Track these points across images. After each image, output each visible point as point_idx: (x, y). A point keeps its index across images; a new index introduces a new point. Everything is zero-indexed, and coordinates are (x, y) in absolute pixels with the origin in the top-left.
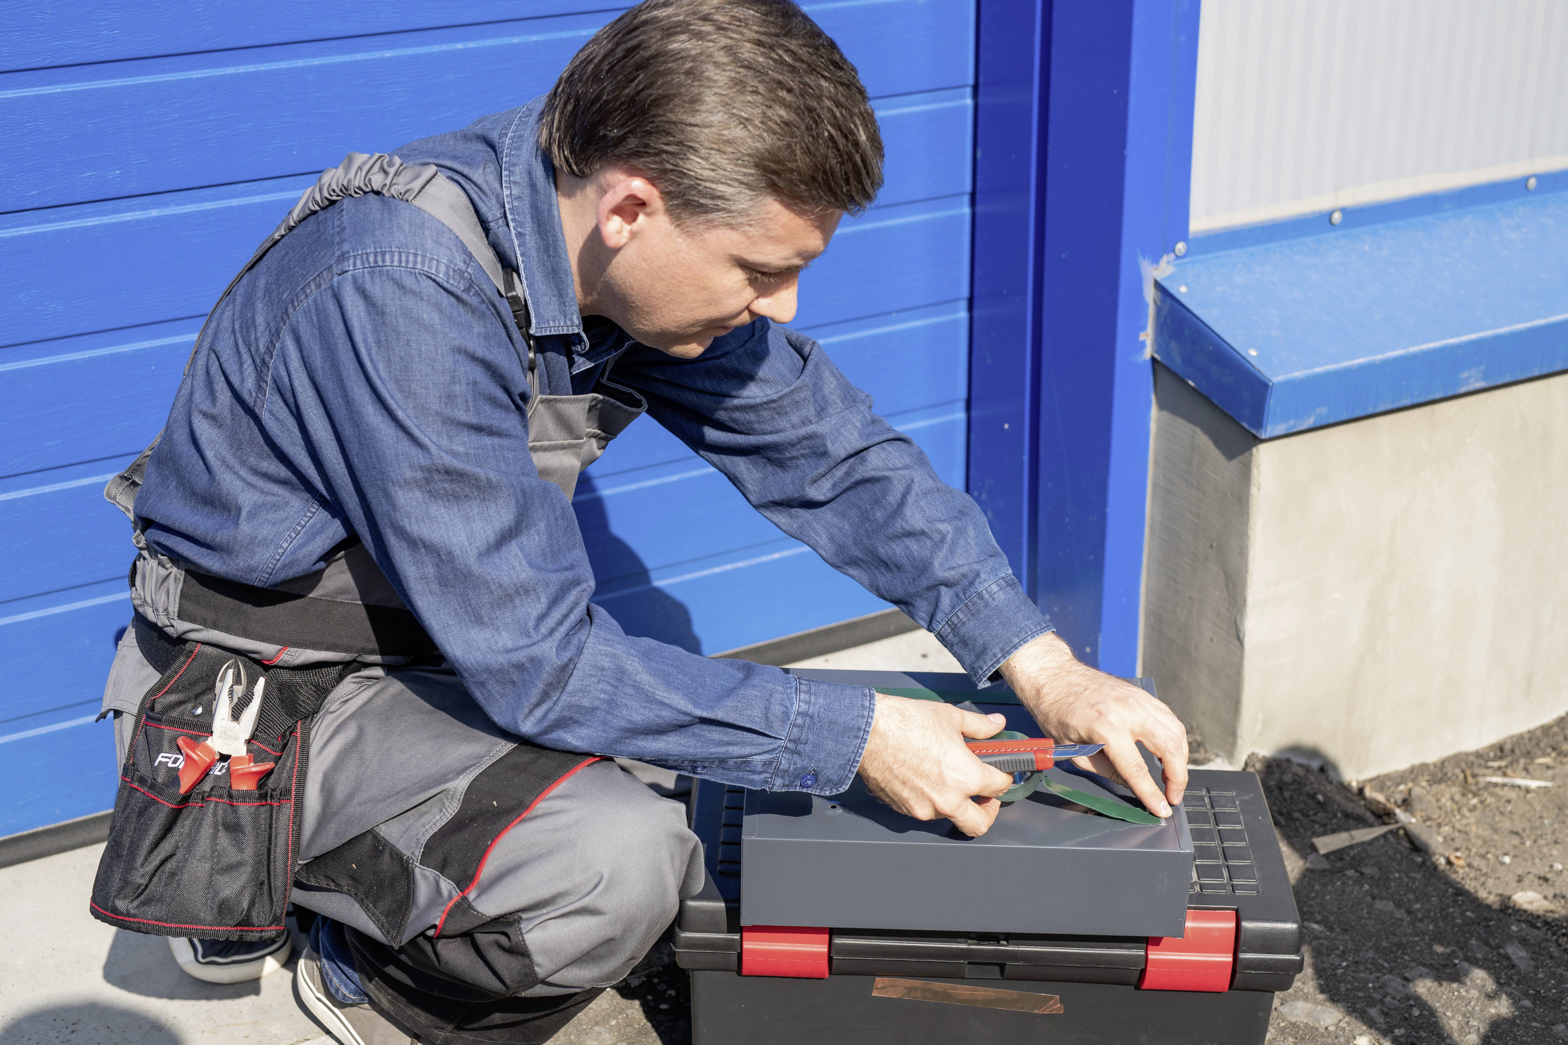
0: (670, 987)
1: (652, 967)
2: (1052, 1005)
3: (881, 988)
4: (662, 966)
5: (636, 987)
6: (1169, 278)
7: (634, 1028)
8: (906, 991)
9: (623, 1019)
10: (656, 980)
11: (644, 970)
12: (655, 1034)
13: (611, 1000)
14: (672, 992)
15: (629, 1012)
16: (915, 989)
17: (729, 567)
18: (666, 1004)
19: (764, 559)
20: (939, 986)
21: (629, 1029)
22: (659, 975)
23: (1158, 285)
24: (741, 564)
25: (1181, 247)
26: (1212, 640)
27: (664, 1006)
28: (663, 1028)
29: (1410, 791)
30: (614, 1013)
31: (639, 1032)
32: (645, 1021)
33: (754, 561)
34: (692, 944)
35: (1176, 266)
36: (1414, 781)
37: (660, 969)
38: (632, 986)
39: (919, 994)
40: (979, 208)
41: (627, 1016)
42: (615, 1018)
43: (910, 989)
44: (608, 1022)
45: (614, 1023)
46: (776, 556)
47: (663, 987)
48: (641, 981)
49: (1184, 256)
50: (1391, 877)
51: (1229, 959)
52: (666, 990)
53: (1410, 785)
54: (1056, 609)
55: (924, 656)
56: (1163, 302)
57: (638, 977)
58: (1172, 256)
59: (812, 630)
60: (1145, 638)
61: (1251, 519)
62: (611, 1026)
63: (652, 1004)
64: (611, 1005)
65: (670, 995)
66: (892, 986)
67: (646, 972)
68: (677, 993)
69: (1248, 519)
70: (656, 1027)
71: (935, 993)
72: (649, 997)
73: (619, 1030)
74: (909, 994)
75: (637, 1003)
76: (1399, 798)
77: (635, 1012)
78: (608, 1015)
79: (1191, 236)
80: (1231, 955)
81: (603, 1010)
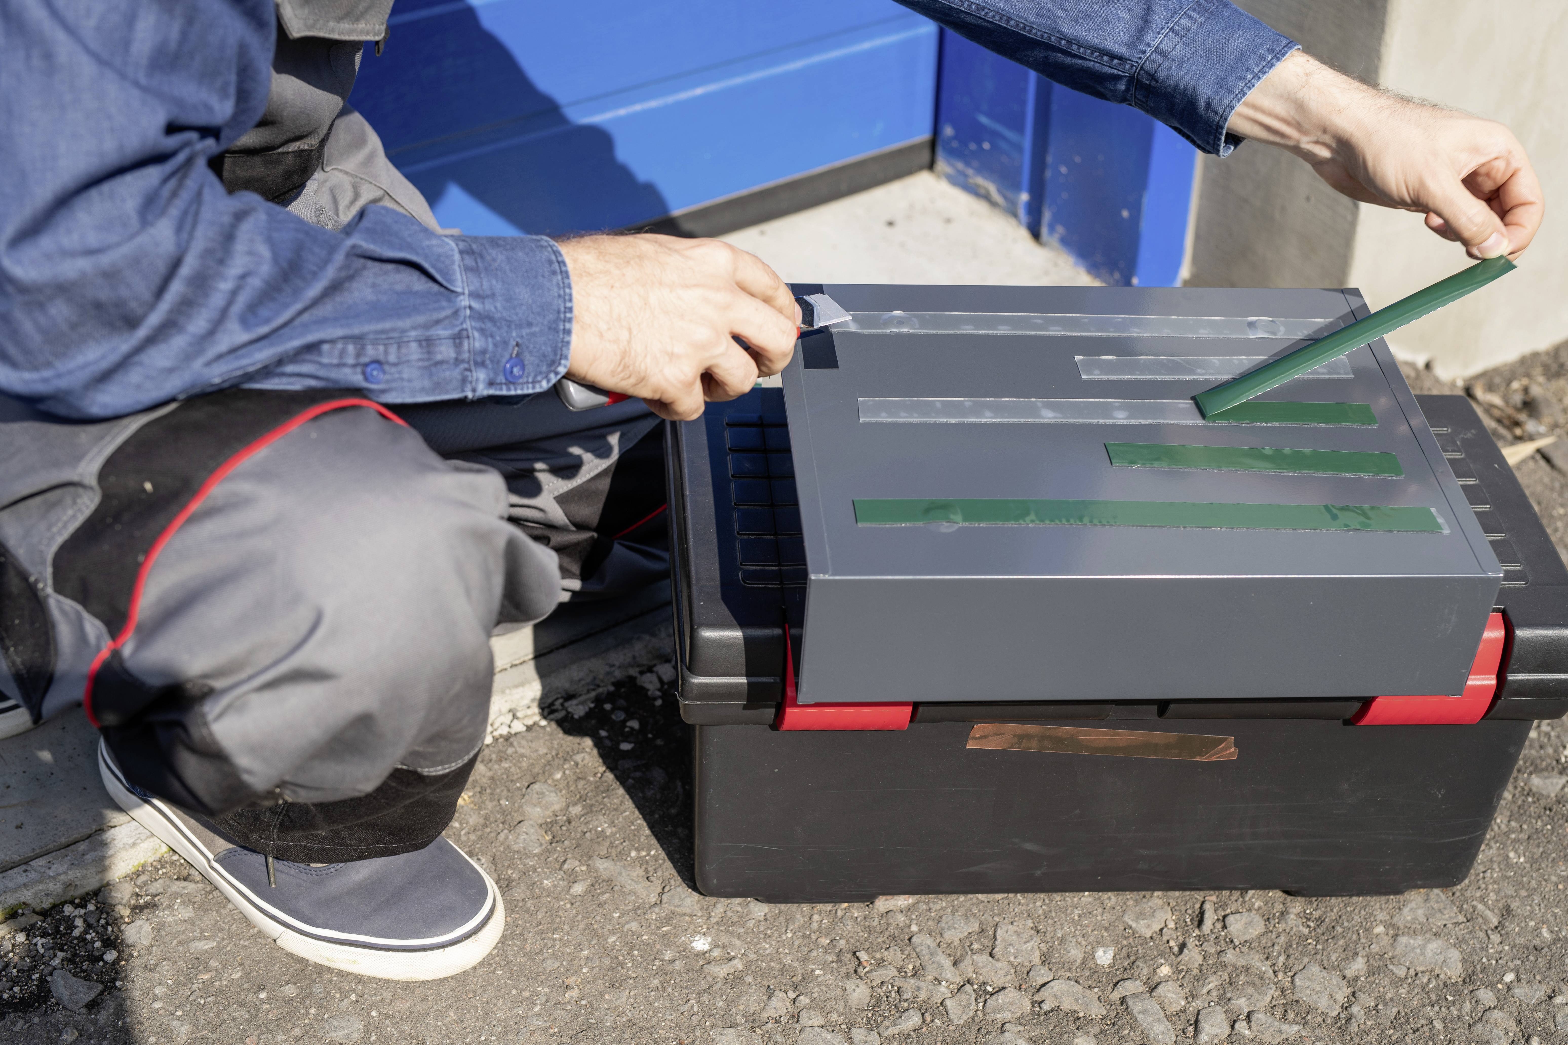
0: (630, 716)
1: (598, 686)
2: (1225, 749)
3: (981, 737)
4: (614, 684)
5: (581, 718)
7: (588, 781)
8: (1016, 739)
9: (570, 769)
10: (608, 707)
11: (588, 692)
12: (621, 791)
13: (551, 740)
14: (634, 724)
15: (578, 758)
16: (1028, 737)
17: (638, 107)
18: (630, 742)
19: (683, 96)
20: (1063, 730)
21: (581, 784)
22: (611, 697)
24: (653, 104)
26: (1308, 199)
27: (625, 746)
28: (631, 781)
29: (1526, 390)
30: (556, 761)
31: (597, 787)
32: (602, 769)
33: (671, 99)
34: (709, 693)
36: (1528, 375)
37: (612, 688)
38: (576, 717)
39: (1034, 746)
41: (577, 764)
42: (560, 767)
43: (1021, 738)
44: (550, 775)
45: (558, 776)
46: (699, 91)
47: (619, 716)
48: (587, 709)
50: (1555, 513)
51: (1491, 681)
52: (624, 722)
53: (1525, 381)
54: (1077, 159)
55: (890, 224)
57: (583, 703)
59: (744, 192)
60: (1202, 196)
61: (1388, 31)
62: (554, 780)
63: (608, 743)
64: (551, 749)
65: (632, 728)
66: (997, 735)
67: (593, 694)
68: (641, 724)
69: (1383, 30)
70: (622, 779)
71: (1058, 741)
72: (603, 733)
73: (568, 785)
74: (1019, 743)
75: (588, 742)
76: (1518, 399)
77: (587, 757)
78: (549, 763)
80: (1494, 676)
81: (541, 757)
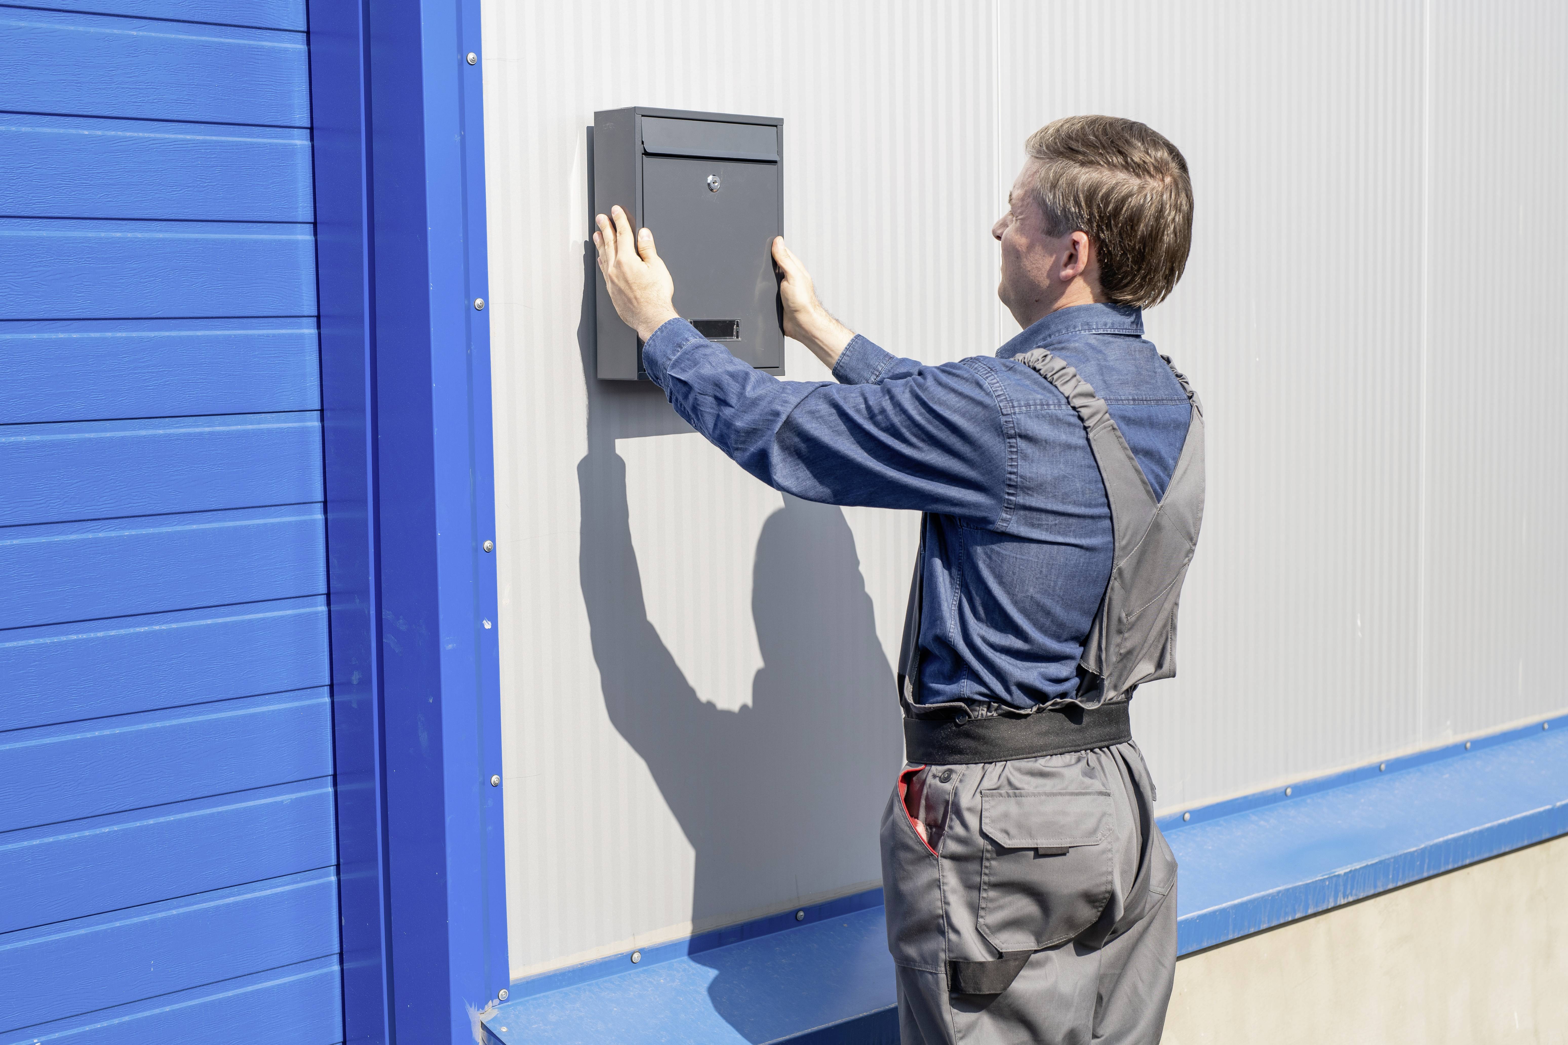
6: (495, 1019)
23: (484, 1026)
25: (503, 993)
35: (500, 1008)
40: (346, 966)
49: (507, 1000)
56: (489, 1040)
58: (496, 1001)
79: (511, 984)
